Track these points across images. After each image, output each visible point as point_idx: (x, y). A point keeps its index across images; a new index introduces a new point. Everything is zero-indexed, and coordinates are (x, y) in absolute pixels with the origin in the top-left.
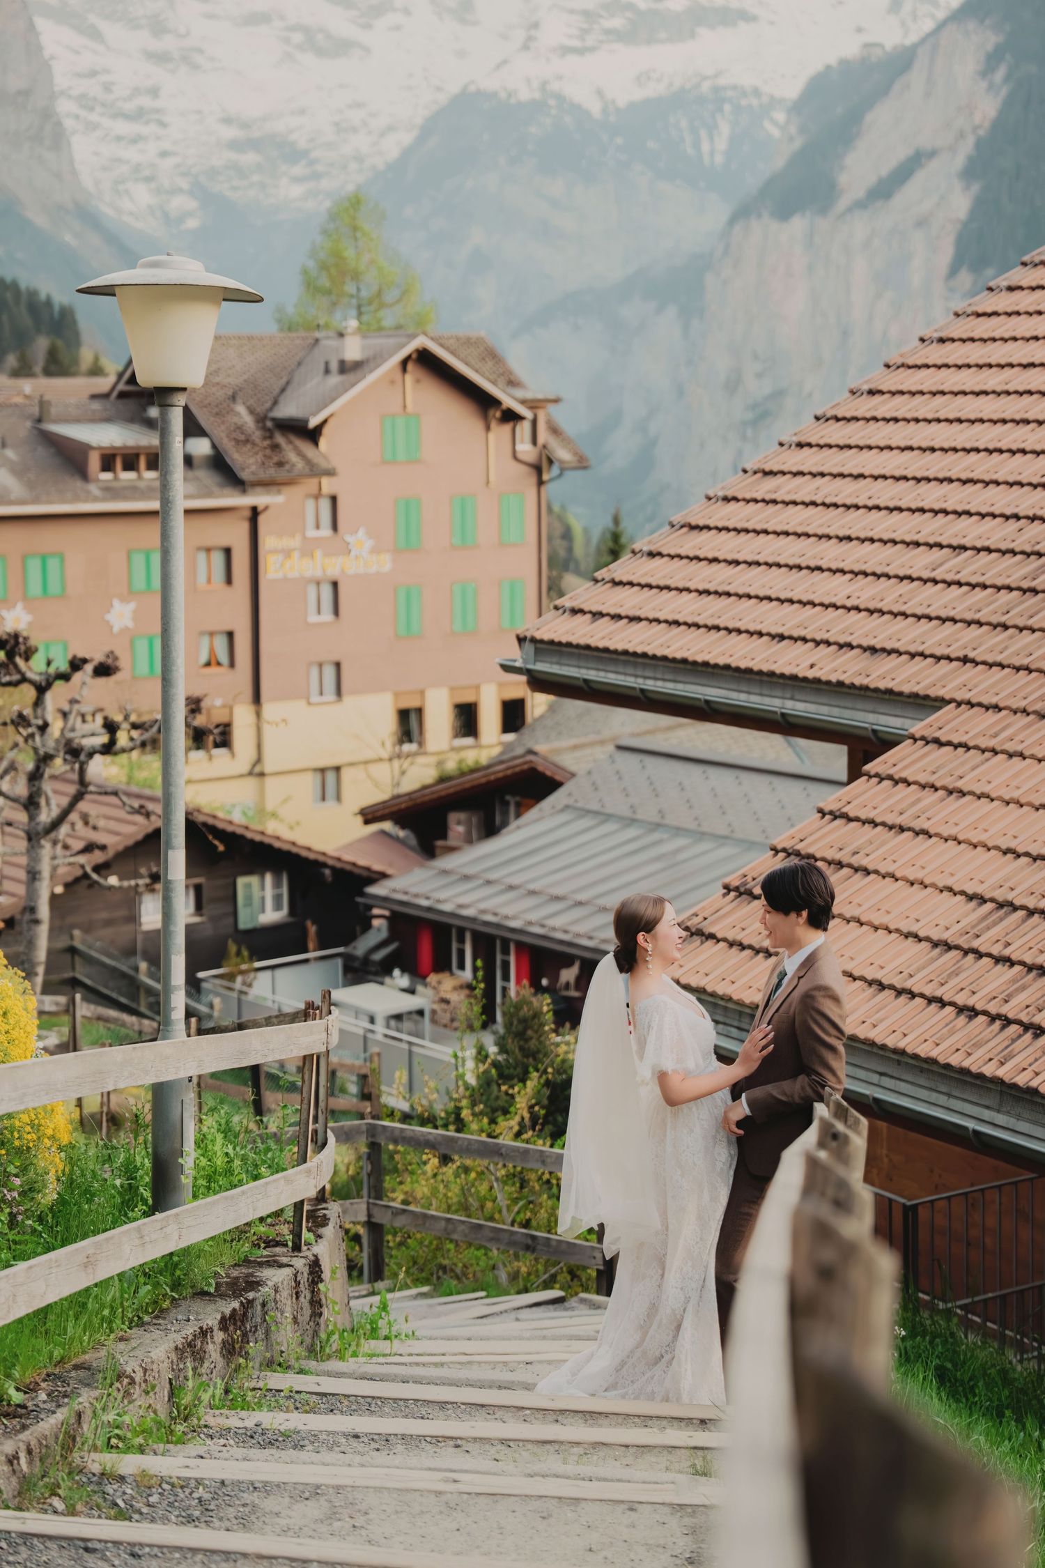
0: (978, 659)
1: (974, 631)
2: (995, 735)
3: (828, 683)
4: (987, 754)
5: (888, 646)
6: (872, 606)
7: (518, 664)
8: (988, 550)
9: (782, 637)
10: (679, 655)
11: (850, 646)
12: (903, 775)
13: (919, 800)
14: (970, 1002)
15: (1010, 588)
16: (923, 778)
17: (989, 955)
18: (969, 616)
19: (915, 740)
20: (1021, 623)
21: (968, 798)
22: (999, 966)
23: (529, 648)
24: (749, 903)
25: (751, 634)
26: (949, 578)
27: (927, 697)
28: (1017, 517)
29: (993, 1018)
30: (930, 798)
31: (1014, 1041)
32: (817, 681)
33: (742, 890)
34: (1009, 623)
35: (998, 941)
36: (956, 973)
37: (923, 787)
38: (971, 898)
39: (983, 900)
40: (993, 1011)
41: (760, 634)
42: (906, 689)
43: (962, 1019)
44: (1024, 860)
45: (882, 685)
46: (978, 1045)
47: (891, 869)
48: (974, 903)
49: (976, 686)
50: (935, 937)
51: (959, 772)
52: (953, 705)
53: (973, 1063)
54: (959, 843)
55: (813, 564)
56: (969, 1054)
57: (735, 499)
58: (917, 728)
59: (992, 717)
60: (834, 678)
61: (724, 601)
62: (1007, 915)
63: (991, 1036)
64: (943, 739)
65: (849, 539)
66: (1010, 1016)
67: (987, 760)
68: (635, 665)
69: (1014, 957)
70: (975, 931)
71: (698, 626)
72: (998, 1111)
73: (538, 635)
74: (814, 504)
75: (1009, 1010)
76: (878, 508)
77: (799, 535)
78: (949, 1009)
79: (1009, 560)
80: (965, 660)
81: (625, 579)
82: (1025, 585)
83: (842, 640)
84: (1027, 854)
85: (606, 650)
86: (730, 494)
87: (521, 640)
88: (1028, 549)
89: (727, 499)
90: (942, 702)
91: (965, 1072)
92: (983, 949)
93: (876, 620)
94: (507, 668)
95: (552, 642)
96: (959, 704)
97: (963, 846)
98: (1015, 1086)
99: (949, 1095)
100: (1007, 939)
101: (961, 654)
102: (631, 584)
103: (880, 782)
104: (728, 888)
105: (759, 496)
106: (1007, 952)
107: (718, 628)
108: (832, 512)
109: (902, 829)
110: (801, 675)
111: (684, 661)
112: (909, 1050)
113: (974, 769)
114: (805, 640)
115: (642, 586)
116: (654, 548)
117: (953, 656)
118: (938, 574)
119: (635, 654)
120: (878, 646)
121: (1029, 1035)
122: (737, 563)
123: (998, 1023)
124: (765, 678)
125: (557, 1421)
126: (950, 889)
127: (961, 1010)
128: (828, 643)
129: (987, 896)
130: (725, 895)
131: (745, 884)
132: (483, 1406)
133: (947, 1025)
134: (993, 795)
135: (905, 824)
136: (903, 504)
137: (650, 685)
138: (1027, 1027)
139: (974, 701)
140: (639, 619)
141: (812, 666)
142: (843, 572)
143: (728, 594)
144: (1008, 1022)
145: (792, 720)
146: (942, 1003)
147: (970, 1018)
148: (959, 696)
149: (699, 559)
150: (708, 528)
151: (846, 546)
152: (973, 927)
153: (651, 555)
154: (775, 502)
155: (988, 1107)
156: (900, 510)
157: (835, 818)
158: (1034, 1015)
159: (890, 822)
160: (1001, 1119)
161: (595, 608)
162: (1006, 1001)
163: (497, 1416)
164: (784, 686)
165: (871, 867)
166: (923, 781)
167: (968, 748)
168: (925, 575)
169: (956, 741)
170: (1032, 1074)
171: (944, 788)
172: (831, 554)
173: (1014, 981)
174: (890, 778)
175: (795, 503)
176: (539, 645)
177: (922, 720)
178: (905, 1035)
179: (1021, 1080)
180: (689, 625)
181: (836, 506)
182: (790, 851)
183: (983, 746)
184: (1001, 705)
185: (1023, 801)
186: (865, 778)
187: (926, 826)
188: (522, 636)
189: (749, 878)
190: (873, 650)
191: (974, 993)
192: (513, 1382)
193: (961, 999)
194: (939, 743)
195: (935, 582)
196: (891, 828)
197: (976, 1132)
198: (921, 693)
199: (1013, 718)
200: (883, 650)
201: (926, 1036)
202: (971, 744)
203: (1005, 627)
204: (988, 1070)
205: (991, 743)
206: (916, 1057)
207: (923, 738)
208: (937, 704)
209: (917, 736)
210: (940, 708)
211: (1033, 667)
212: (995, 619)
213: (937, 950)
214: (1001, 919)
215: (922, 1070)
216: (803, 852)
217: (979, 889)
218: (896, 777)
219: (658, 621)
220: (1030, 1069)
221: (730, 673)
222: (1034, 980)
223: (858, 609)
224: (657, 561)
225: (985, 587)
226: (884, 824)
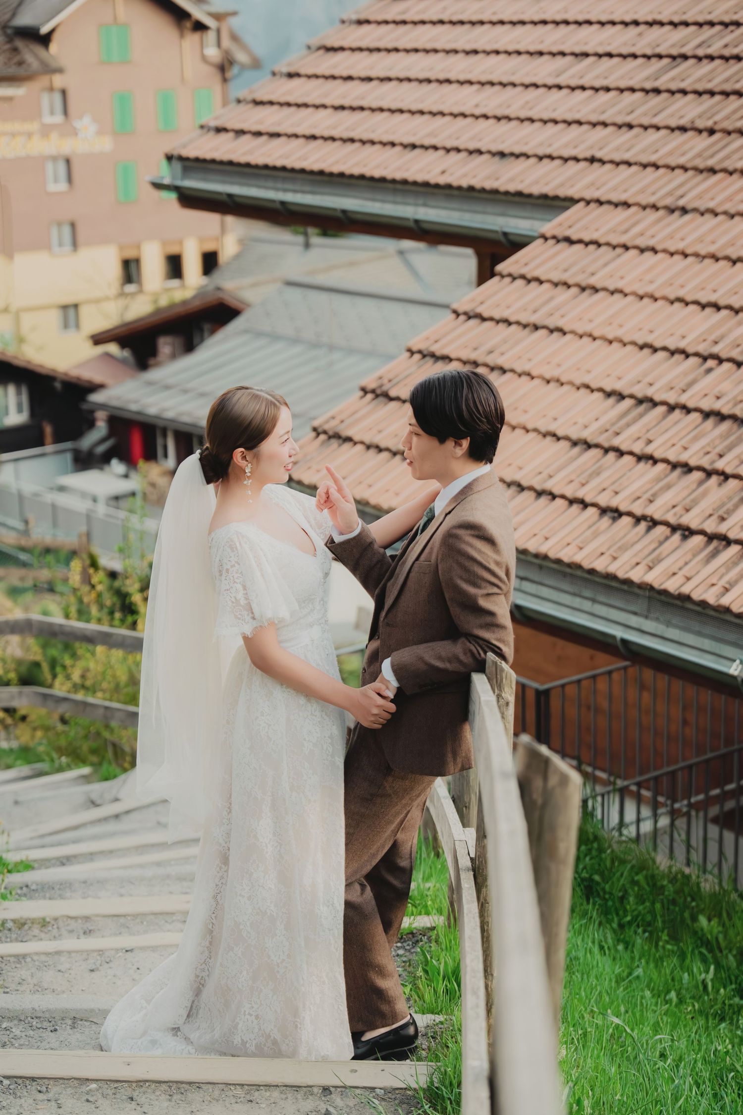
0: (606, 158)
1: (600, 132)
2: (626, 231)
3: (459, 188)
4: (619, 250)
5: (517, 150)
6: (499, 113)
7: (167, 181)
8: (610, 55)
9: (414, 146)
10: (316, 167)
11: (480, 152)
12: (536, 273)
13: (551, 299)
14: (614, 503)
15: (632, 90)
16: (555, 277)
17: (631, 453)
18: (594, 118)
19: (546, 239)
20: (646, 121)
21: (601, 294)
22: (642, 464)
23: (178, 166)
24: (386, 404)
25: (384, 144)
26: (574, 83)
27: (556, 198)
28: (636, 23)
29: (638, 519)
30: (564, 295)
31: (661, 543)
32: (449, 187)
33: (378, 392)
34: (634, 123)
35: (639, 438)
36: (597, 473)
37: (556, 285)
38: (609, 395)
39: (621, 397)
40: (638, 512)
41: (393, 144)
42: (536, 190)
43: (606, 520)
44: (661, 355)
45: (512, 188)
46: (623, 549)
47: (527, 367)
48: (612, 400)
49: (604, 184)
50: (574, 437)
51: (592, 269)
52: (582, 204)
53: (620, 568)
54: (595, 339)
55: (442, 76)
56: (615, 558)
57: (368, 22)
58: (548, 228)
59: (621, 214)
60: (465, 183)
61: (359, 115)
62: (646, 411)
63: (636, 539)
64: (574, 237)
65: (476, 52)
66: (657, 517)
67: (619, 256)
68: (275, 178)
69: (657, 455)
70: (616, 428)
71: (333, 139)
72: (646, 617)
73: (185, 153)
74: (442, 22)
75: (655, 511)
76: (502, 22)
77: (427, 51)
78: (591, 511)
79: (631, 64)
80: (592, 160)
81: (266, 98)
82: (648, 85)
83: (472, 146)
84: (664, 349)
85: (248, 165)
86: (363, 17)
87: (169, 158)
88: (649, 52)
89: (360, 22)
90: (572, 201)
91: (612, 577)
92: (624, 447)
93: (504, 126)
94: (158, 186)
95: (197, 160)
96: (588, 203)
97: (598, 342)
98: (665, 592)
99: (594, 601)
100: (650, 436)
101: (588, 154)
102: (271, 103)
103: (512, 282)
104: (365, 391)
105: (389, 17)
106: (649, 450)
107: (352, 140)
108: (459, 29)
109: (536, 328)
110: (433, 181)
111: (321, 173)
112: (552, 555)
113: (606, 265)
114: (435, 148)
115: (281, 104)
116: (292, 69)
117: (580, 156)
118: (561, 80)
119: (275, 168)
120: (507, 151)
121: (677, 536)
122: (369, 79)
123: (643, 525)
124: (399, 186)
125: (132, 1099)
126: (587, 387)
127: (604, 511)
128: (458, 150)
129: (626, 392)
130: (362, 397)
131: (381, 386)
132: (33, 1079)
133: (590, 527)
134: (627, 290)
135: (539, 323)
136: (526, 17)
137: (289, 197)
138: (674, 529)
139: (603, 199)
140: (277, 135)
141: (443, 172)
142: (470, 83)
143: (362, 109)
144: (654, 523)
145: (425, 226)
146: (584, 504)
147: (614, 519)
148: (588, 195)
149: (334, 77)
150: (342, 49)
151: (473, 59)
152: (613, 424)
153: (291, 75)
154: (404, 22)
155: (635, 613)
156: (523, 23)
157: (469, 318)
158: (681, 516)
159: (524, 321)
160: (649, 625)
161: (238, 126)
162: (651, 501)
163: (50, 1095)
164: (416, 194)
165: (506, 366)
166: (556, 280)
167: (598, 245)
168: (550, 81)
169: (587, 238)
170: (683, 580)
171: (577, 285)
172: (458, 67)
173: (658, 479)
174: (523, 277)
175: (423, 22)
176: (188, 164)
177: (550, 220)
178: (547, 539)
179: (672, 586)
180: (325, 139)
181: (462, 23)
182: (425, 352)
183: (614, 242)
184: (630, 201)
185: (657, 295)
186: (496, 279)
187: (560, 323)
188: (170, 154)
189: (385, 381)
190: (502, 155)
191: (617, 493)
192: (92, 1011)
193: (603, 500)
194: (569, 241)
195: (560, 87)
196: (525, 326)
197: (624, 642)
198: (551, 193)
199: (643, 214)
200: (512, 154)
201: (568, 540)
202: (602, 241)
203: (630, 126)
204: (636, 576)
205: (623, 239)
206: (559, 561)
207: (554, 237)
208: (566, 204)
209: (548, 235)
210: (567, 208)
211: (660, 163)
212: (620, 120)
213: (577, 450)
214: (641, 416)
215: (565, 575)
216: (438, 353)
217: (618, 386)
218: (529, 276)
219: (296, 136)
220: (681, 573)
221: (363, 182)
222: (679, 478)
223: (486, 117)
224: (296, 82)
225: (608, 89)
226: (518, 323)
